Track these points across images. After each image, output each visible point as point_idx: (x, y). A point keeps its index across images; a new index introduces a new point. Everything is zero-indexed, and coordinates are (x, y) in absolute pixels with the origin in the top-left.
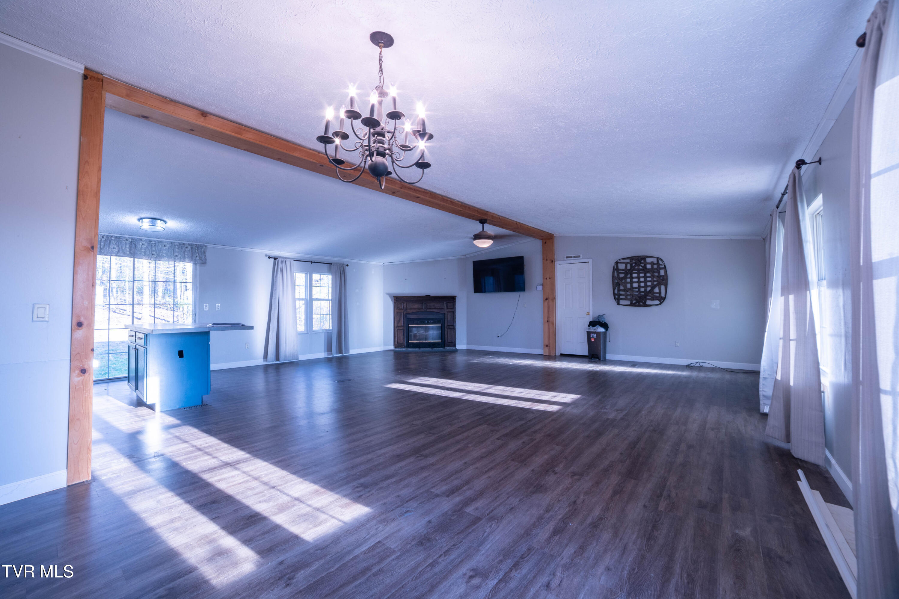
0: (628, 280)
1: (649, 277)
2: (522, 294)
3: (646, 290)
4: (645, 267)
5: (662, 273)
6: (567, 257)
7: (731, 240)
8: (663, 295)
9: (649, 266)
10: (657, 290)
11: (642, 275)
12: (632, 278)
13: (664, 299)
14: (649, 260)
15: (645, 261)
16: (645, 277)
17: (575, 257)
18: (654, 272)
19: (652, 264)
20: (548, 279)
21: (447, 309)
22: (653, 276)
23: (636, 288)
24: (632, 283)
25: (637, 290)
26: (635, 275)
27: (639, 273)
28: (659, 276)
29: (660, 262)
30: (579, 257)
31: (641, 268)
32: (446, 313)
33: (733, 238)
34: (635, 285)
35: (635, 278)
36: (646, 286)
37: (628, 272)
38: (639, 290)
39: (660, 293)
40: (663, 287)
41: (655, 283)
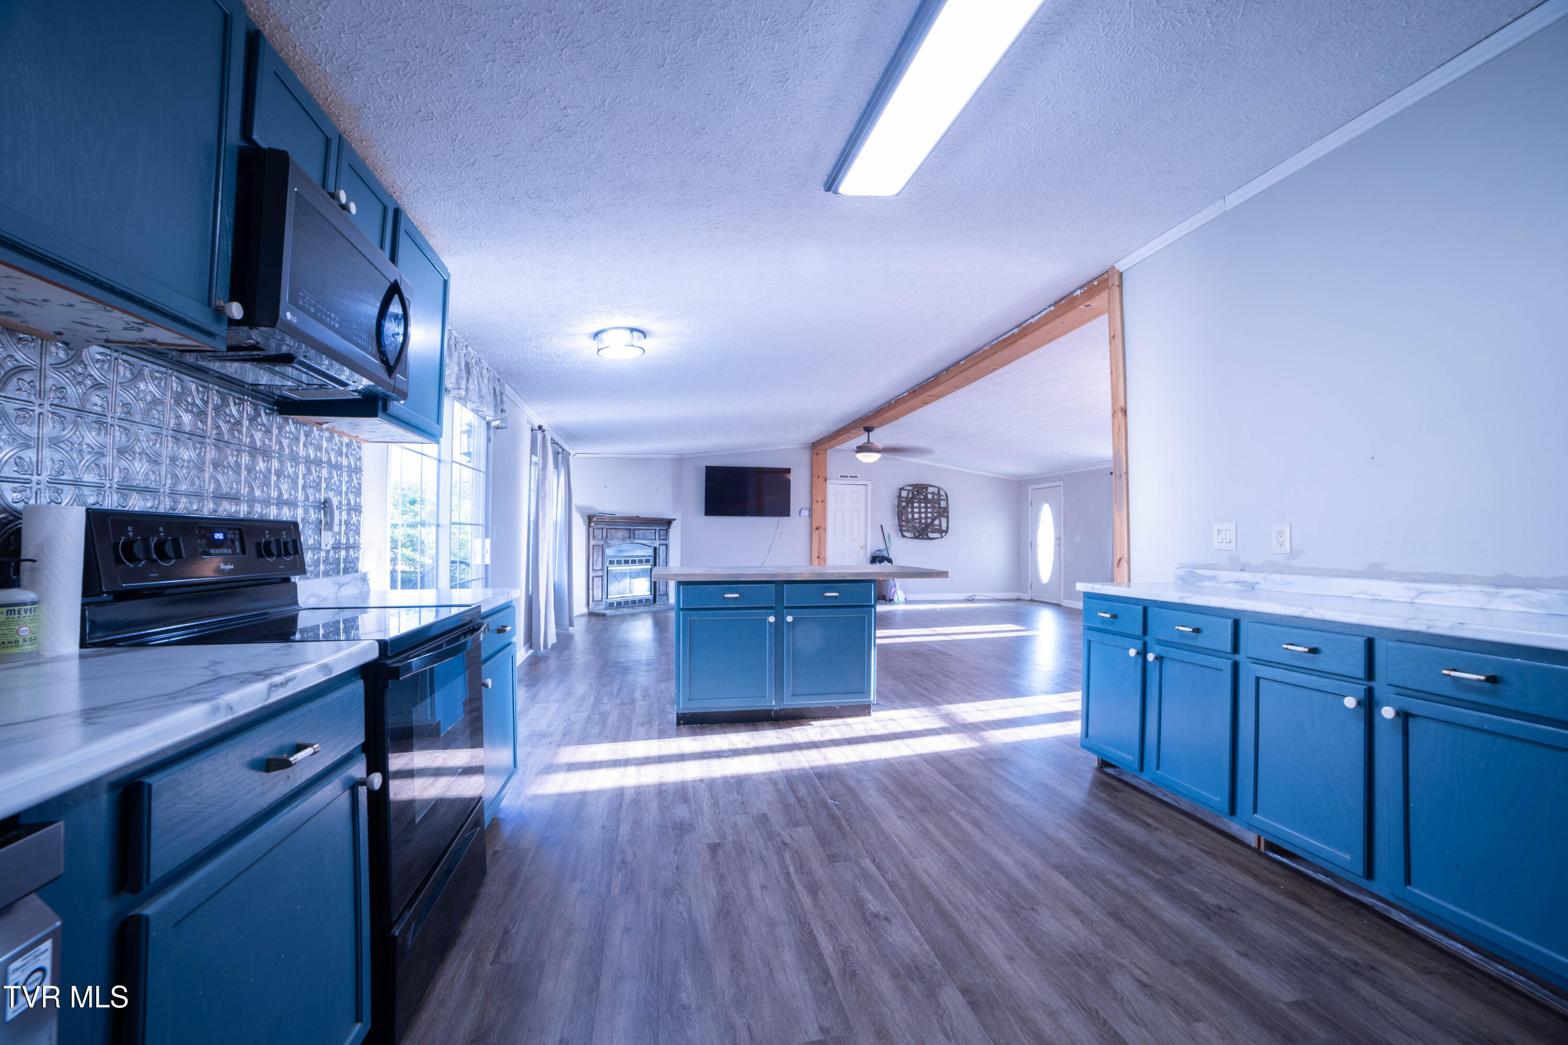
0: (910, 510)
1: (929, 508)
2: (783, 520)
3: (926, 522)
4: (926, 496)
5: (943, 504)
6: (841, 476)
7: (998, 478)
8: (944, 528)
9: (930, 496)
10: (937, 522)
11: (923, 505)
12: (913, 508)
13: (946, 532)
14: (930, 490)
15: (927, 490)
16: (926, 507)
17: (851, 477)
18: (935, 503)
19: (933, 493)
20: (820, 501)
21: (660, 539)
22: (934, 507)
23: (917, 519)
24: (913, 513)
25: (918, 521)
26: (916, 505)
27: (920, 502)
28: (940, 508)
29: (942, 493)
30: (856, 477)
31: (922, 497)
32: (658, 547)
33: (999, 476)
34: (916, 516)
35: (917, 508)
36: (926, 518)
37: (910, 501)
38: (920, 521)
39: (940, 525)
40: (944, 520)
41: (935, 515)
